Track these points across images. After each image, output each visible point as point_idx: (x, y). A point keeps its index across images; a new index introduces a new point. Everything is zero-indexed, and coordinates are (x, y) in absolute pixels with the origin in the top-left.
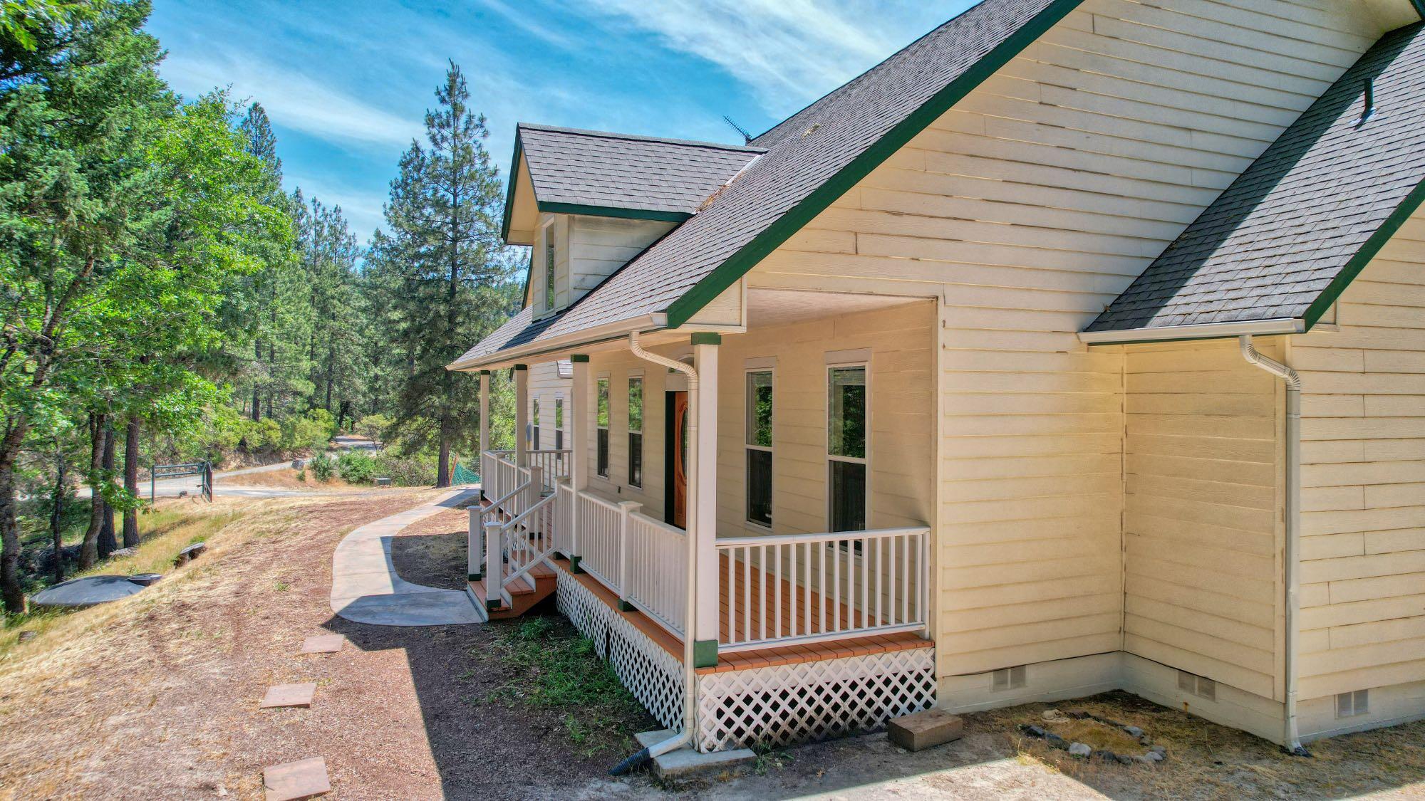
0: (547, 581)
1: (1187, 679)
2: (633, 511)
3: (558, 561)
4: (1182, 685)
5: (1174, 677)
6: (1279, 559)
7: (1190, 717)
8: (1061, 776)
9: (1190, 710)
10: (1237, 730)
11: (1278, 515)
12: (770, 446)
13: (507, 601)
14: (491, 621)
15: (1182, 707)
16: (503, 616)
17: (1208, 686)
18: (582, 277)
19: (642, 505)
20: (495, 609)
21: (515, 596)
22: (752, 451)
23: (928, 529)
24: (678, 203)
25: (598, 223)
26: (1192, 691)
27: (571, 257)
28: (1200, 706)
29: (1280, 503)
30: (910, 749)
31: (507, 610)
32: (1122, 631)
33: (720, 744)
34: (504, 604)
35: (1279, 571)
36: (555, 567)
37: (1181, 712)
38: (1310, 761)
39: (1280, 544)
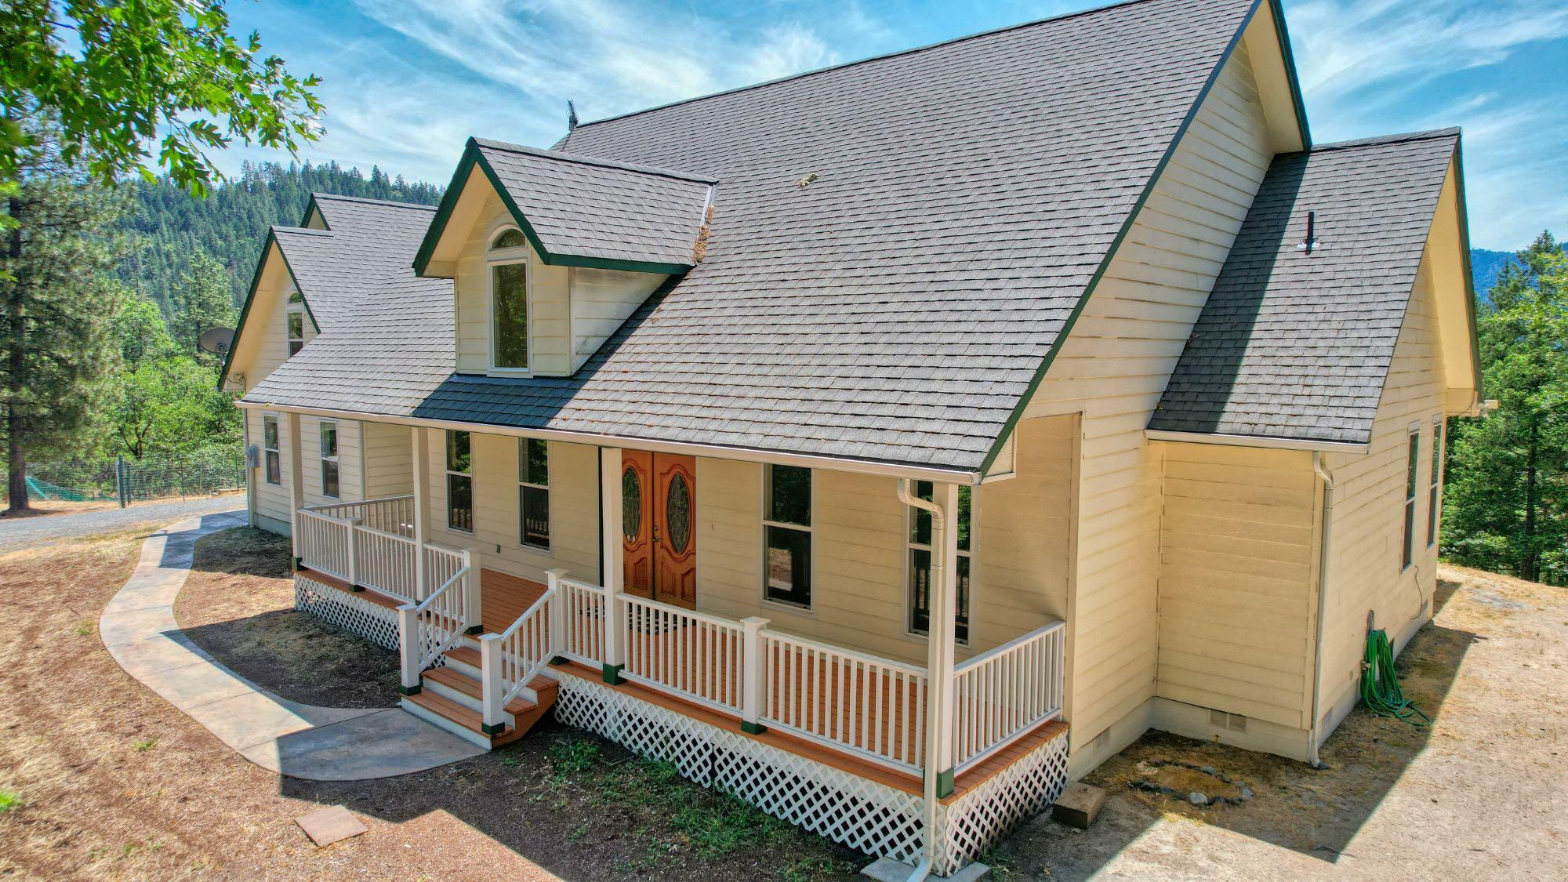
0: (549, 691)
1: (1218, 716)
2: (761, 628)
3: (560, 667)
4: (1213, 721)
5: (1206, 716)
6: (1311, 621)
7: (1222, 746)
8: (1207, 827)
9: (1220, 741)
10: (1265, 754)
11: (1313, 587)
12: (809, 525)
13: (511, 722)
14: (495, 749)
15: (1213, 739)
16: (508, 740)
17: (1239, 721)
18: (582, 340)
19: (768, 621)
20: (500, 734)
21: (518, 715)
22: (770, 527)
23: (1062, 625)
24: (673, 252)
25: (598, 276)
26: (1224, 726)
27: (573, 317)
28: (1230, 736)
29: (1315, 577)
30: (1084, 828)
31: (511, 733)
32: (1156, 680)
33: (958, 864)
34: (507, 729)
35: (1312, 629)
36: (555, 674)
37: (1213, 743)
38: (1332, 772)
39: (1313, 610)
